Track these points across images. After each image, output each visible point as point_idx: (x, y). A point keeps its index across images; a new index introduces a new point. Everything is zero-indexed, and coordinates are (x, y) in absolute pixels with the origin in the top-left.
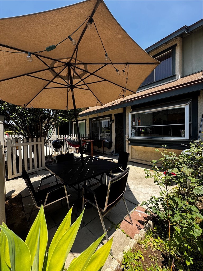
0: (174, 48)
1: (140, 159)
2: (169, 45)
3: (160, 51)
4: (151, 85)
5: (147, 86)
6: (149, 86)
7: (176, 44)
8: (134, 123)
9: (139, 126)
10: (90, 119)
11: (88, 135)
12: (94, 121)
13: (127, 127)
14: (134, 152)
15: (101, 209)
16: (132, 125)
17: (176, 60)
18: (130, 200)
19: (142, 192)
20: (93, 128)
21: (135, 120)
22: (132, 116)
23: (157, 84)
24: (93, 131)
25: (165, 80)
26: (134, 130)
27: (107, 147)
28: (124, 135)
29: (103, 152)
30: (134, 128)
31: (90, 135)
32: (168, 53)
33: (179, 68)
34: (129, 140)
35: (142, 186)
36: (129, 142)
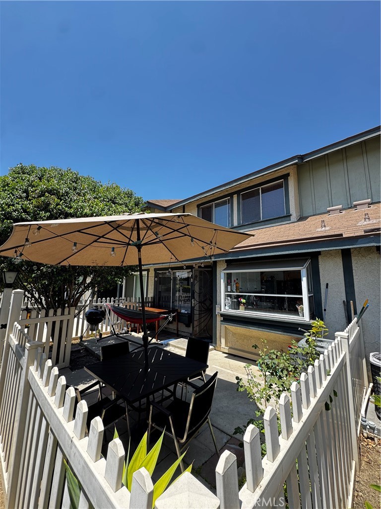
0: (286, 177)
1: (239, 348)
2: (279, 172)
3: (268, 179)
4: (256, 225)
5: (251, 226)
6: (253, 225)
7: (289, 173)
8: (229, 287)
9: (237, 292)
10: (156, 270)
11: (151, 297)
12: (162, 273)
13: (218, 291)
14: (231, 335)
15: (178, 438)
16: (226, 291)
17: (290, 194)
18: (219, 427)
19: (238, 412)
20: (161, 286)
21: (231, 282)
22: (226, 276)
23: (265, 225)
24: (160, 292)
25: (276, 220)
26: (229, 298)
27: (184, 324)
28: (214, 304)
29: (176, 332)
30: (230, 296)
31: (154, 298)
32: (279, 182)
33: (294, 205)
34: (222, 315)
35: (241, 401)
36: (222, 318)
